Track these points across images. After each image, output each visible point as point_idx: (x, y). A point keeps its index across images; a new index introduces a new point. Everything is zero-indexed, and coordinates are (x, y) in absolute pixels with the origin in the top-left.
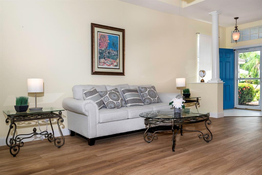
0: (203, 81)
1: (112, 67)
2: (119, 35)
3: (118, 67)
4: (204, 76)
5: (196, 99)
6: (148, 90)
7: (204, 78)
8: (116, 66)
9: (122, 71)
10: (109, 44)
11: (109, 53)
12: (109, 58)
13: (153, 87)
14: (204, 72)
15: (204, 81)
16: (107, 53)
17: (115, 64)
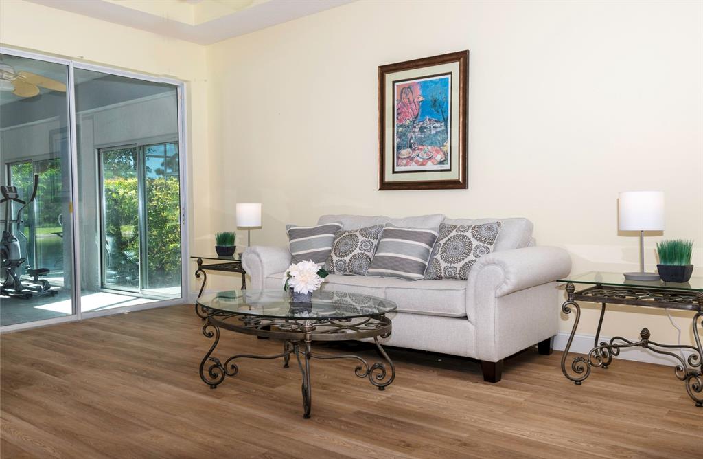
1: (430, 166)
2: (451, 74)
3: (447, 167)
8: (442, 163)
9: (460, 177)
10: (423, 106)
11: (422, 129)
12: (422, 142)
16: (417, 130)
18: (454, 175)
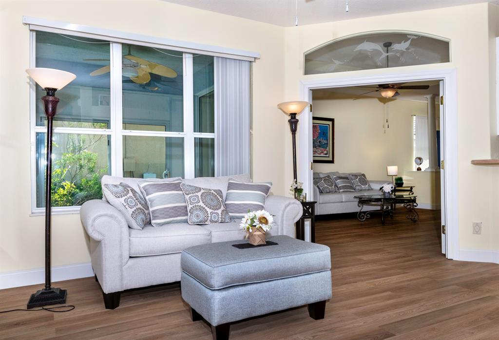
0: (419, 169)
1: (322, 155)
2: (329, 125)
3: (328, 156)
4: (421, 164)
5: (409, 189)
6: (359, 177)
7: (420, 166)
8: (326, 154)
9: (331, 159)
10: (320, 133)
11: (320, 142)
12: (320, 147)
13: (364, 175)
14: (420, 159)
15: (421, 170)
16: (318, 142)
17: (325, 152)
18: (330, 159)
